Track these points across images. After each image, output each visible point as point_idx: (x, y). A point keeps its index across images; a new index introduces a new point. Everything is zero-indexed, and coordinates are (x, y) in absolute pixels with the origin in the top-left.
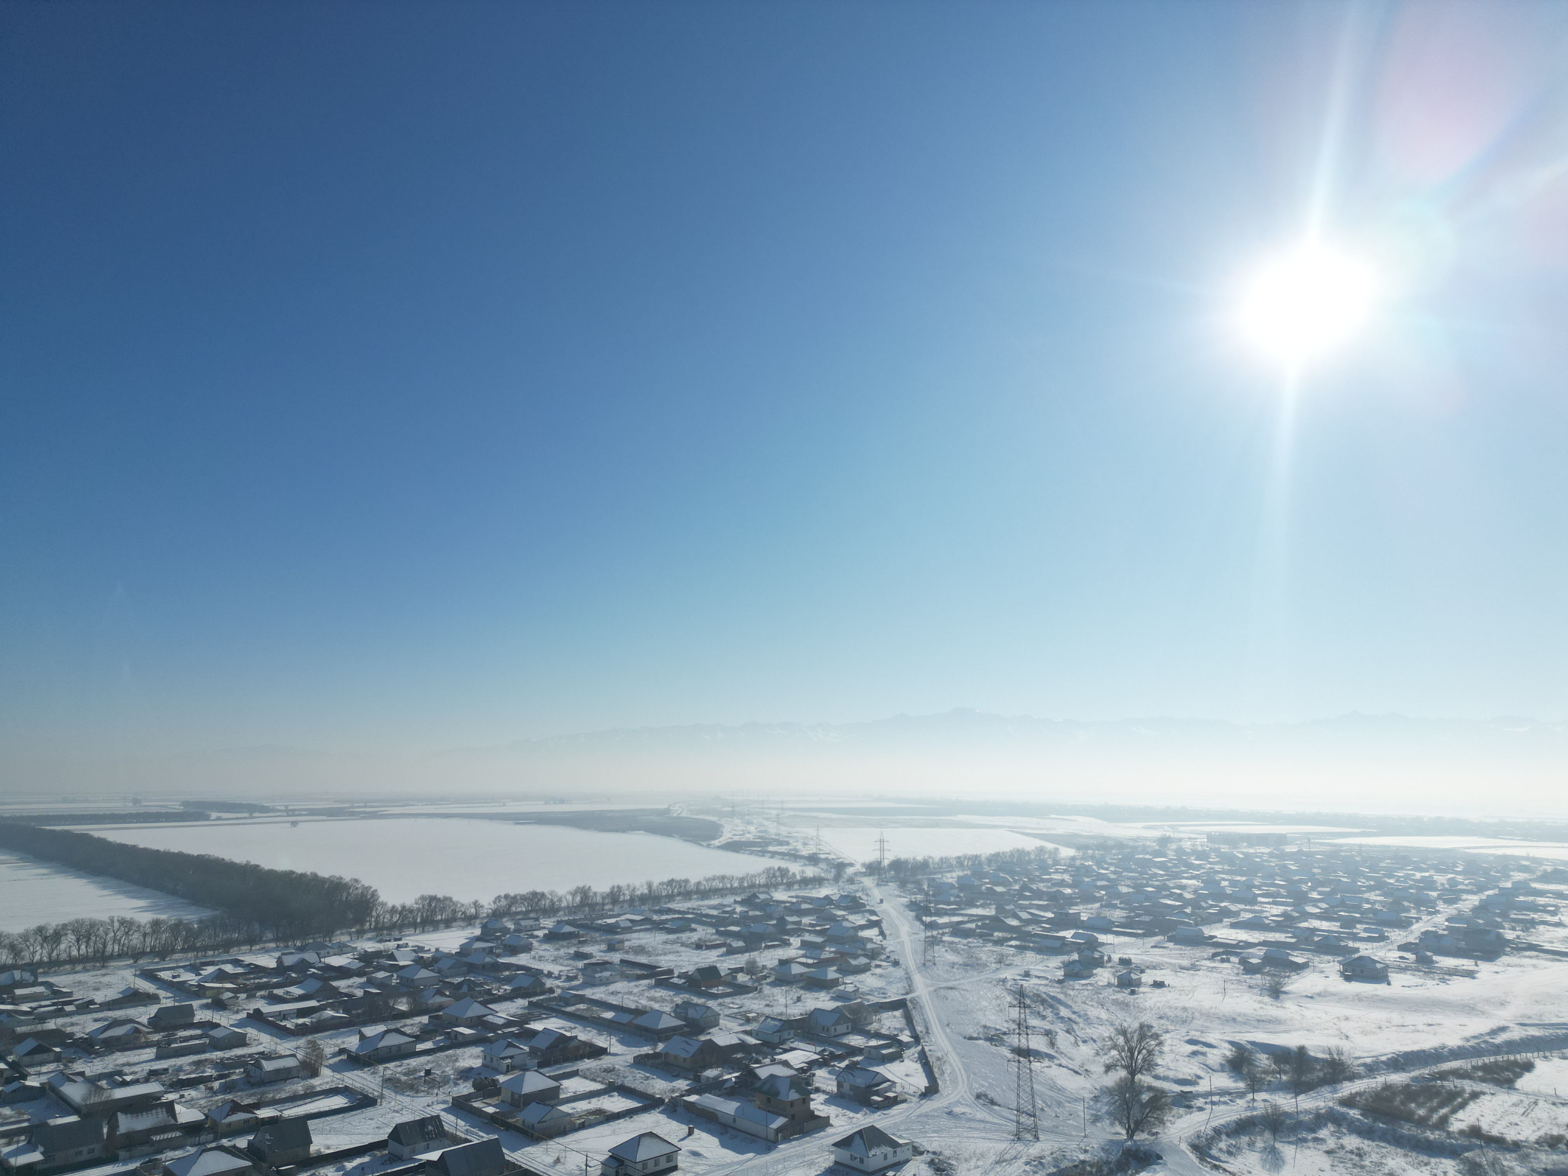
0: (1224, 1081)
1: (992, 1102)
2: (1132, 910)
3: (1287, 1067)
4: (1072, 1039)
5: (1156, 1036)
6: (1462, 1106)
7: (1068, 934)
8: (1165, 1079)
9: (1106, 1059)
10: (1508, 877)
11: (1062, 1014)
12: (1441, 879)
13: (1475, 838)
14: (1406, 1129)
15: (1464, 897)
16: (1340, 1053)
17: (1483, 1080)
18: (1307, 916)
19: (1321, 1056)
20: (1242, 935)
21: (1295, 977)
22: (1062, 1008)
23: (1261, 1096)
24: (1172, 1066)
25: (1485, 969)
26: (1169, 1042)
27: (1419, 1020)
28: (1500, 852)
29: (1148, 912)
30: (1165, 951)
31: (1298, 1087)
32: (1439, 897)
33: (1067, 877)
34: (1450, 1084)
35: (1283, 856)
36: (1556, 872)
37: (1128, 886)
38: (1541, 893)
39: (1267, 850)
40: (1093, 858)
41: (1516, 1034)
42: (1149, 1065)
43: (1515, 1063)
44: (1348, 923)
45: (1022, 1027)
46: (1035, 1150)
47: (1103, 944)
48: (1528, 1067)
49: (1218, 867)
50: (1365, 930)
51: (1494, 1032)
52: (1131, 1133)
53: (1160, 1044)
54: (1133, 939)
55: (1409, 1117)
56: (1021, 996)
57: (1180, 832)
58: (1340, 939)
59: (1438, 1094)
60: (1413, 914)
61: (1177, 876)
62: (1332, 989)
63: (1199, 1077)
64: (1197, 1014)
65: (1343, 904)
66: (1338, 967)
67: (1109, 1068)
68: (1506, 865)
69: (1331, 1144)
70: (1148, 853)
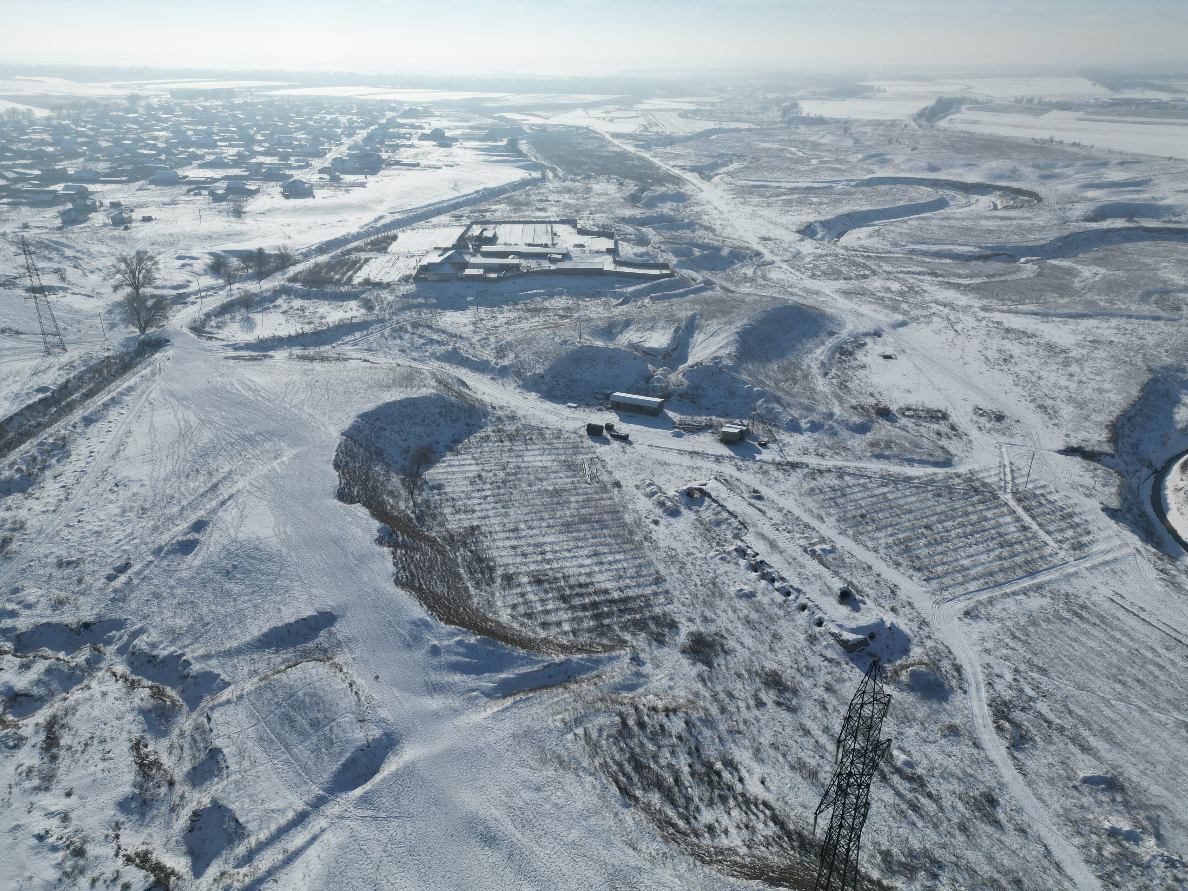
0: (208, 281)
1: (18, 333)
2: (114, 161)
3: (251, 264)
4: (81, 272)
5: (151, 258)
6: (360, 268)
7: (59, 188)
8: (164, 287)
9: (113, 282)
10: (383, 115)
11: (67, 254)
12: (343, 119)
13: (363, 88)
14: (329, 289)
15: (358, 131)
16: (286, 248)
17: (371, 250)
18: (254, 154)
19: (273, 252)
20: (209, 173)
21: (250, 200)
22: (65, 249)
23: (235, 286)
24: (167, 277)
25: (371, 179)
26: (162, 261)
27: (333, 219)
28: (378, 98)
29: (129, 163)
30: (148, 193)
31: (260, 276)
32: (343, 133)
33: (46, 137)
34: (352, 257)
35: (233, 107)
36: (411, 110)
37: (107, 141)
38: (402, 126)
39: (220, 103)
40: (68, 117)
41: (388, 219)
42: (149, 280)
43: (388, 237)
44: (285, 157)
45: (31, 270)
46: (65, 358)
47: (93, 193)
48: (395, 238)
49: (182, 119)
50: (296, 161)
51: (376, 220)
52: (143, 330)
53: (156, 263)
54: (119, 186)
55: (330, 281)
56: (24, 246)
57: (146, 90)
58: (279, 169)
59: (346, 264)
60: (326, 146)
61: (150, 129)
62: (277, 206)
63: (189, 282)
64: (181, 237)
65: (280, 143)
66: (280, 190)
67: (116, 288)
68: (383, 106)
69: (285, 307)
70: (120, 110)
